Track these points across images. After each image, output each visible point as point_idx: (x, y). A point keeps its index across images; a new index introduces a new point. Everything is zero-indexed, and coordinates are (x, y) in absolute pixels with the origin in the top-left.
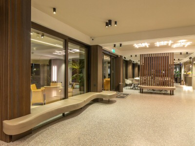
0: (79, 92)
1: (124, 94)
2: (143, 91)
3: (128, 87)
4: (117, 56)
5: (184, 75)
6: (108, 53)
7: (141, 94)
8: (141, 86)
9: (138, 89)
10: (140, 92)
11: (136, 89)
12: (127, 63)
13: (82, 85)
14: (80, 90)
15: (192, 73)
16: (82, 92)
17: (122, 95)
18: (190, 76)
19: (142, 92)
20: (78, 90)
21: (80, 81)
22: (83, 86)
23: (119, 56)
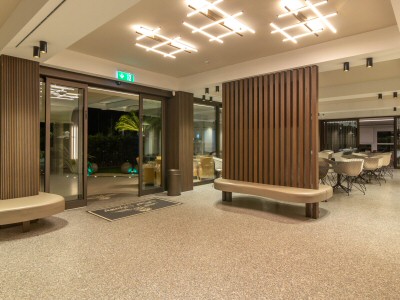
19: (229, 199)
23: (174, 94)
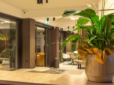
0: (10, 69)
1: (60, 70)
2: (82, 66)
3: (66, 63)
4: (53, 27)
6: (42, 25)
7: (79, 70)
8: (79, 61)
9: (76, 65)
10: (78, 68)
11: (74, 65)
13: (12, 61)
14: (11, 67)
16: (13, 69)
17: (57, 71)
19: (80, 68)
20: (9, 66)
21: (10, 57)
22: (14, 61)
23: (55, 28)
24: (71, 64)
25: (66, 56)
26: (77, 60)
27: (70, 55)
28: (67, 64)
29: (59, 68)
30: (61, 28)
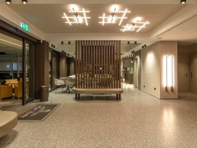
3: (59, 90)
4: (39, 41)
5: (123, 71)
6: (14, 31)
9: (72, 93)
10: (76, 99)
11: (70, 93)
12: (58, 55)
15: (134, 70)
18: (131, 73)
19: (78, 98)
23: (42, 42)
24: (65, 92)
25: (59, 82)
26: (74, 88)
27: (65, 80)
28: (60, 92)
29: (47, 100)
30: (52, 45)
